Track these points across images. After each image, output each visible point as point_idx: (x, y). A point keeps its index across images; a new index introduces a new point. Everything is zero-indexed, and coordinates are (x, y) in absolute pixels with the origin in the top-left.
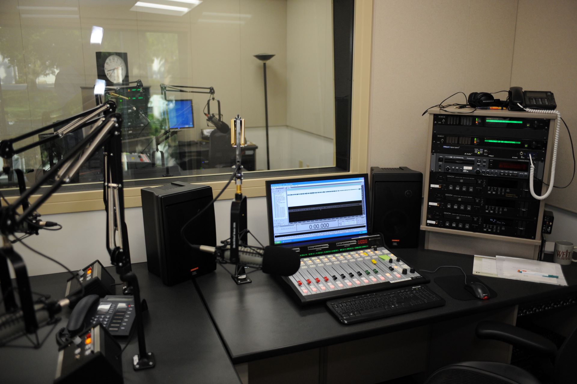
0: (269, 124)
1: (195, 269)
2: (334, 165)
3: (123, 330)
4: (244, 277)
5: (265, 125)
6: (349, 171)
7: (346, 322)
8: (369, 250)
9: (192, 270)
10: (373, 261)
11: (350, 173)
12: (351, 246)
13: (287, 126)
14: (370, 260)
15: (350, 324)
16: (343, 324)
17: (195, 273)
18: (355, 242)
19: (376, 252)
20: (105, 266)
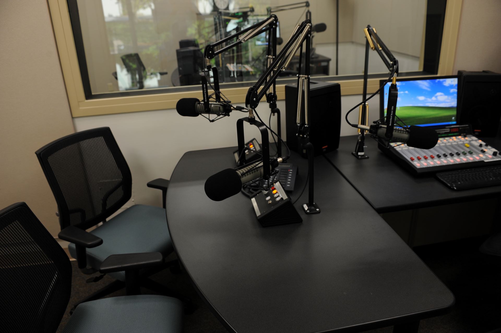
0: (340, 40)
1: (325, 147)
2: (421, 70)
3: (288, 187)
4: (362, 154)
5: (335, 41)
6: (437, 74)
7: (455, 188)
8: (460, 137)
9: (323, 148)
10: (467, 145)
11: (438, 75)
12: (446, 133)
13: (353, 42)
14: (464, 144)
15: (458, 190)
16: (453, 190)
17: (325, 150)
18: (448, 130)
19: (466, 138)
20: (259, 143)
